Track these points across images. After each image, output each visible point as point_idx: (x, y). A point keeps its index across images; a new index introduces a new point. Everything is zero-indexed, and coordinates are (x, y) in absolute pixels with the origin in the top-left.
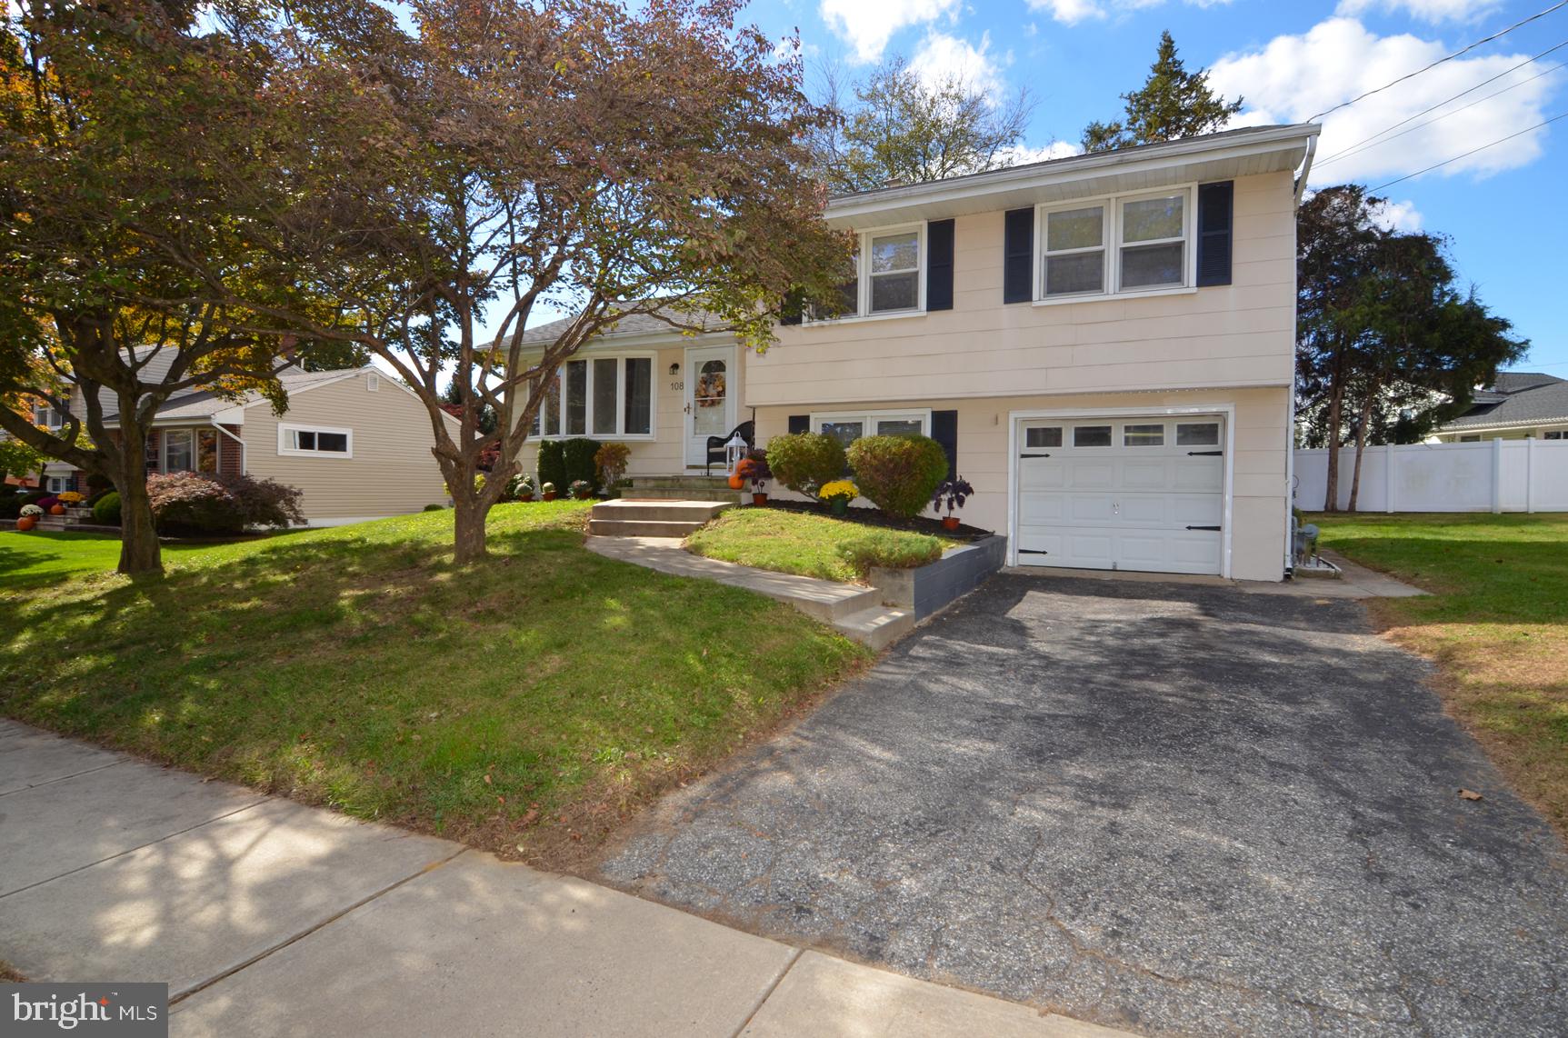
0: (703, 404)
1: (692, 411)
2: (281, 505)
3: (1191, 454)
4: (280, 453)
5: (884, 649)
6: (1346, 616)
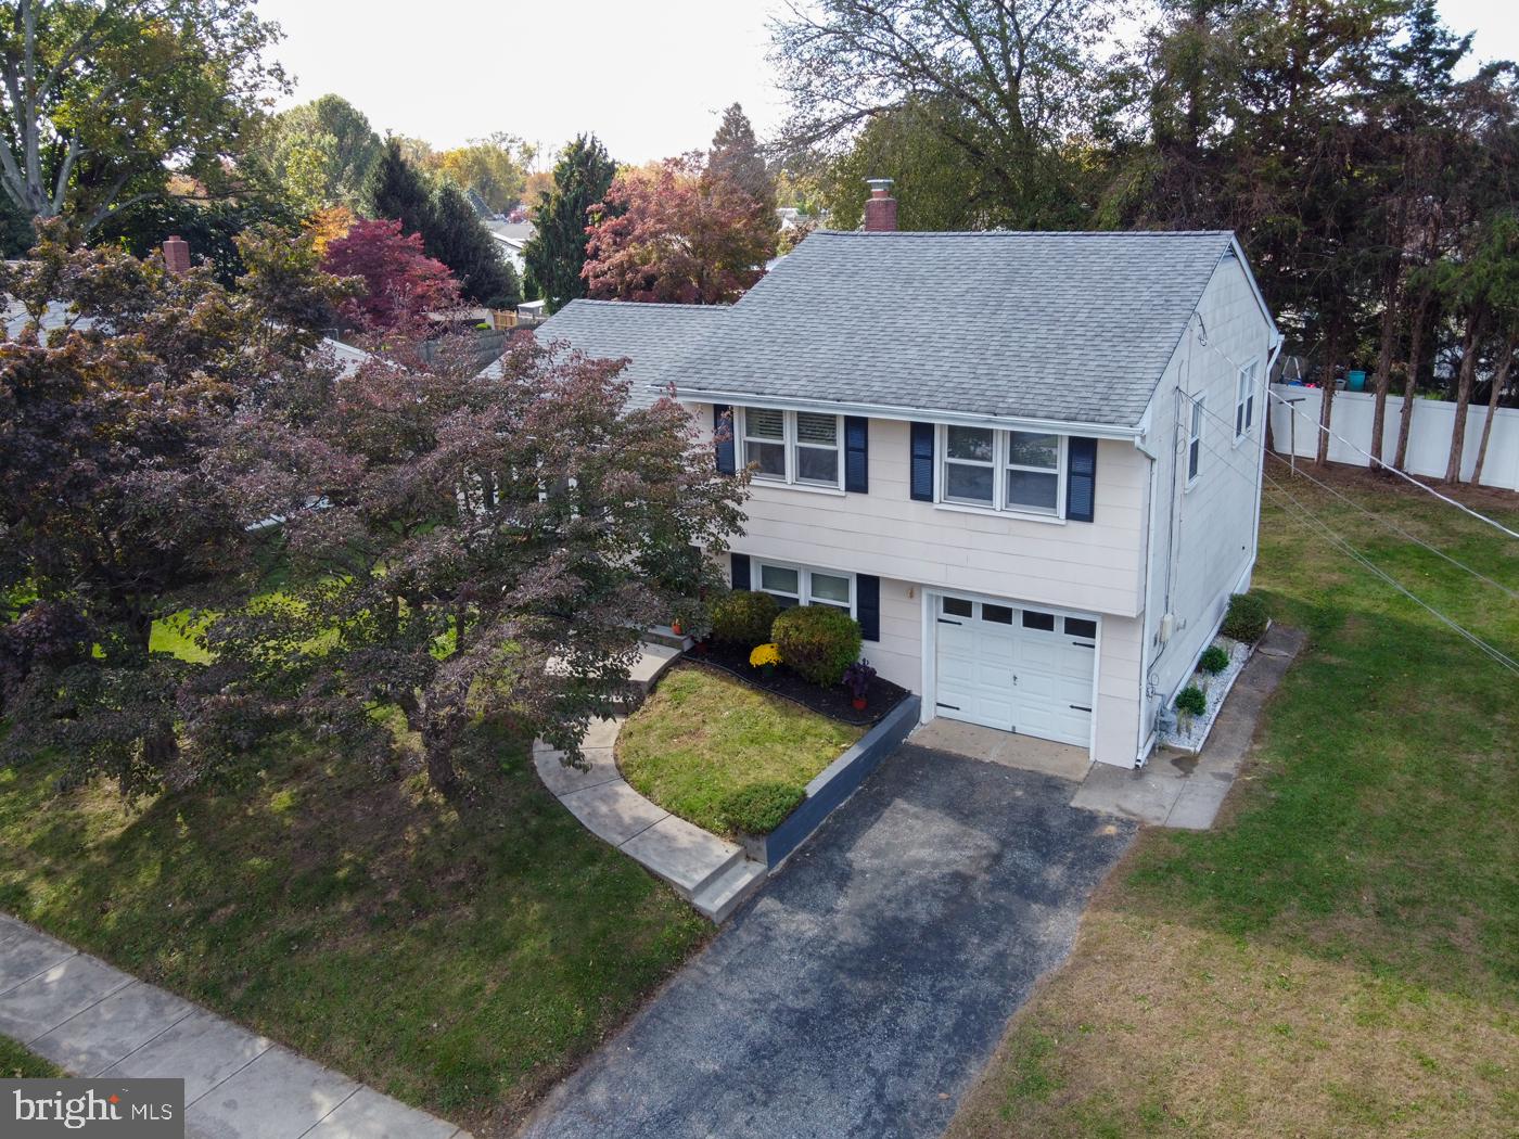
3: (1075, 643)
5: (728, 918)
6: (1103, 860)
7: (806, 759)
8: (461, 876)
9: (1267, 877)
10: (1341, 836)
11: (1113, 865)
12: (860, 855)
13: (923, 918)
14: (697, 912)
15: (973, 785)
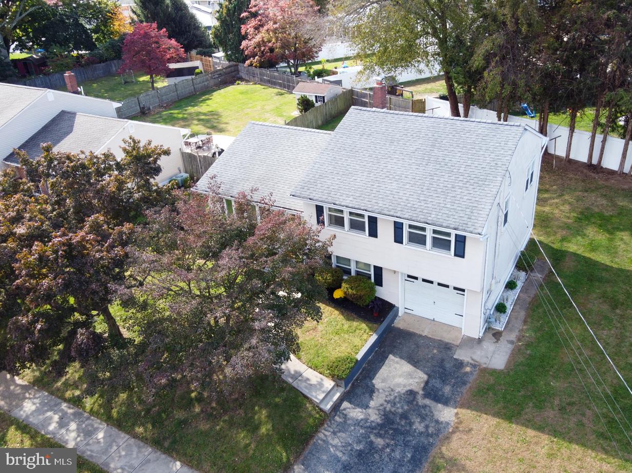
3: (457, 293)
5: (332, 411)
6: (464, 383)
7: (357, 341)
8: (237, 396)
9: (522, 393)
10: (551, 373)
11: (468, 386)
12: (377, 382)
13: (400, 411)
14: (321, 410)
15: (418, 347)
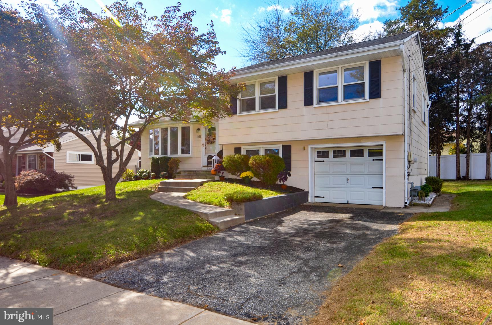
0: (208, 143)
1: (204, 146)
2: (66, 182)
3: (373, 160)
4: (67, 162)
6: (401, 219)
12: (287, 219)
